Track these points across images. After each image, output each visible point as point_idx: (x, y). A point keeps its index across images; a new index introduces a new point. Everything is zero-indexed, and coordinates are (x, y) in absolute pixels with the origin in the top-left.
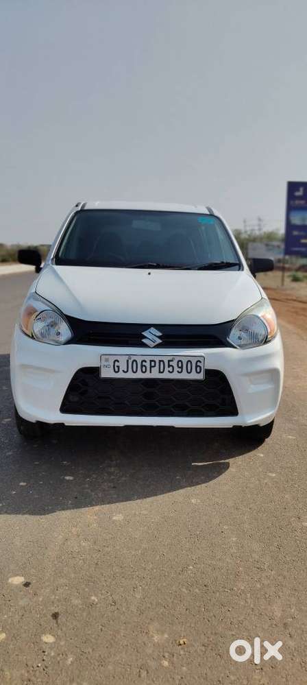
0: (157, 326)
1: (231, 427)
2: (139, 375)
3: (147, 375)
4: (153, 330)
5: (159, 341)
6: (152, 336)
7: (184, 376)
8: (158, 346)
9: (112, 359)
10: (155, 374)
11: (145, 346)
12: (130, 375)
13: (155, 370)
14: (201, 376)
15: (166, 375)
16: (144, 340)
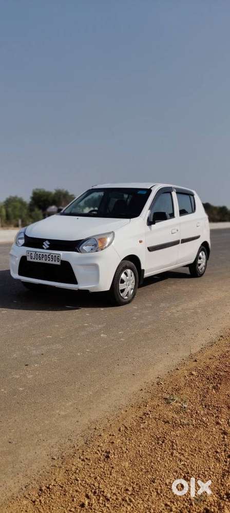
0: (49, 240)
1: (77, 289)
2: (38, 261)
3: (41, 261)
4: (47, 242)
5: (48, 247)
6: (46, 244)
7: (53, 263)
8: (48, 249)
9: (30, 253)
10: (43, 261)
11: (43, 248)
12: (35, 260)
13: (44, 259)
14: (59, 263)
15: (47, 262)
16: (43, 246)
